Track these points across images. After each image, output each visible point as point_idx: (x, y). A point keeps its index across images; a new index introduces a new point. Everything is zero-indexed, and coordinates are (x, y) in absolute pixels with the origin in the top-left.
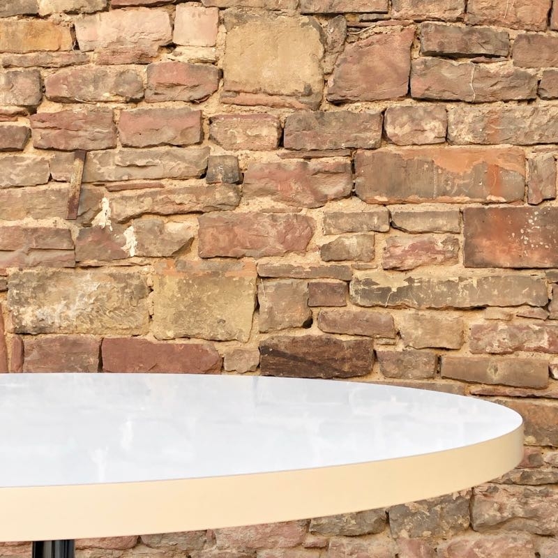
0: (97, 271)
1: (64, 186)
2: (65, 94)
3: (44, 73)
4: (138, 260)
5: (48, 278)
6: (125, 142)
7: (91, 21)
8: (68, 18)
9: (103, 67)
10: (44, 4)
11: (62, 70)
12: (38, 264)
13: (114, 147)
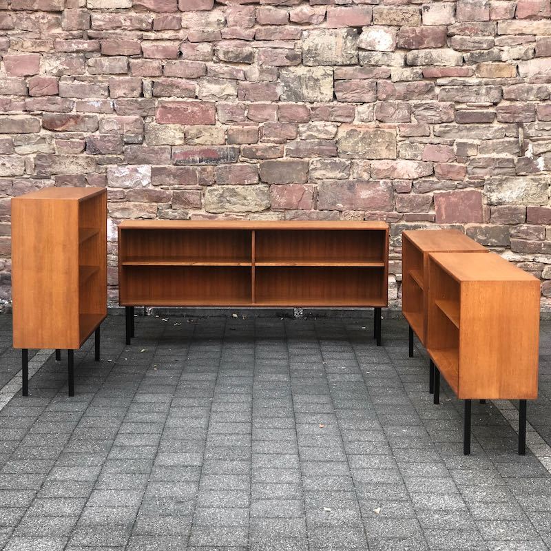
0: (525, 177)
1: (512, 139)
2: (513, 97)
3: (504, 88)
4: (545, 172)
5: (504, 180)
6: (540, 118)
7: (526, 64)
8: (515, 62)
9: (531, 85)
10: (504, 56)
11: (511, 87)
12: (500, 174)
13: (534, 121)
